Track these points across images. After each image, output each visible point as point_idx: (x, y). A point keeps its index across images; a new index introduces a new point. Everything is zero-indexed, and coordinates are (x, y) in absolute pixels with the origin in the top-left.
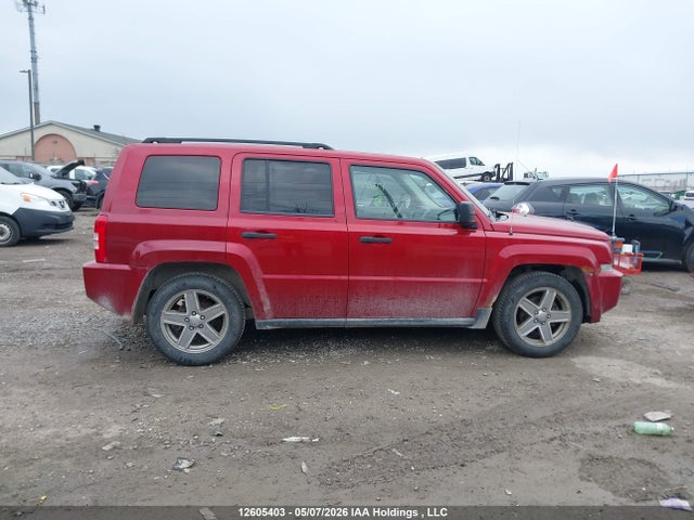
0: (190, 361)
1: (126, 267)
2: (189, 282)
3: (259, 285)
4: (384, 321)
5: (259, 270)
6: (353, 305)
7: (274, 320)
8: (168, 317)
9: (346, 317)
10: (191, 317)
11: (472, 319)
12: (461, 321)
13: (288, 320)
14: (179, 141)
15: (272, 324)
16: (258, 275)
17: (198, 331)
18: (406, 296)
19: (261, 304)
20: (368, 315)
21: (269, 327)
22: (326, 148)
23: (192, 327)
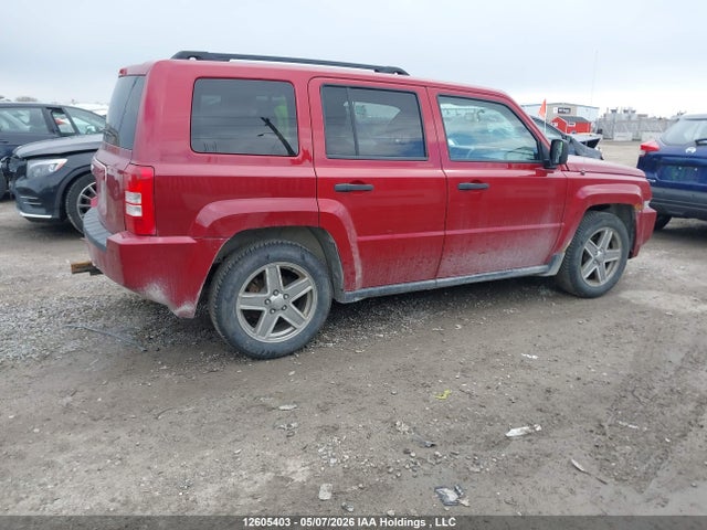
0: (274, 353)
1: (188, 240)
2: (273, 253)
3: (353, 250)
4: (472, 278)
5: (353, 231)
6: (446, 265)
7: (363, 290)
8: (246, 301)
9: (435, 278)
10: (273, 298)
11: (546, 267)
12: (536, 269)
13: (378, 288)
14: (226, 57)
15: (361, 295)
16: (353, 236)
17: (281, 314)
18: (496, 249)
19: (354, 273)
20: (457, 274)
21: (357, 299)
22: (400, 72)
23: (273, 310)
